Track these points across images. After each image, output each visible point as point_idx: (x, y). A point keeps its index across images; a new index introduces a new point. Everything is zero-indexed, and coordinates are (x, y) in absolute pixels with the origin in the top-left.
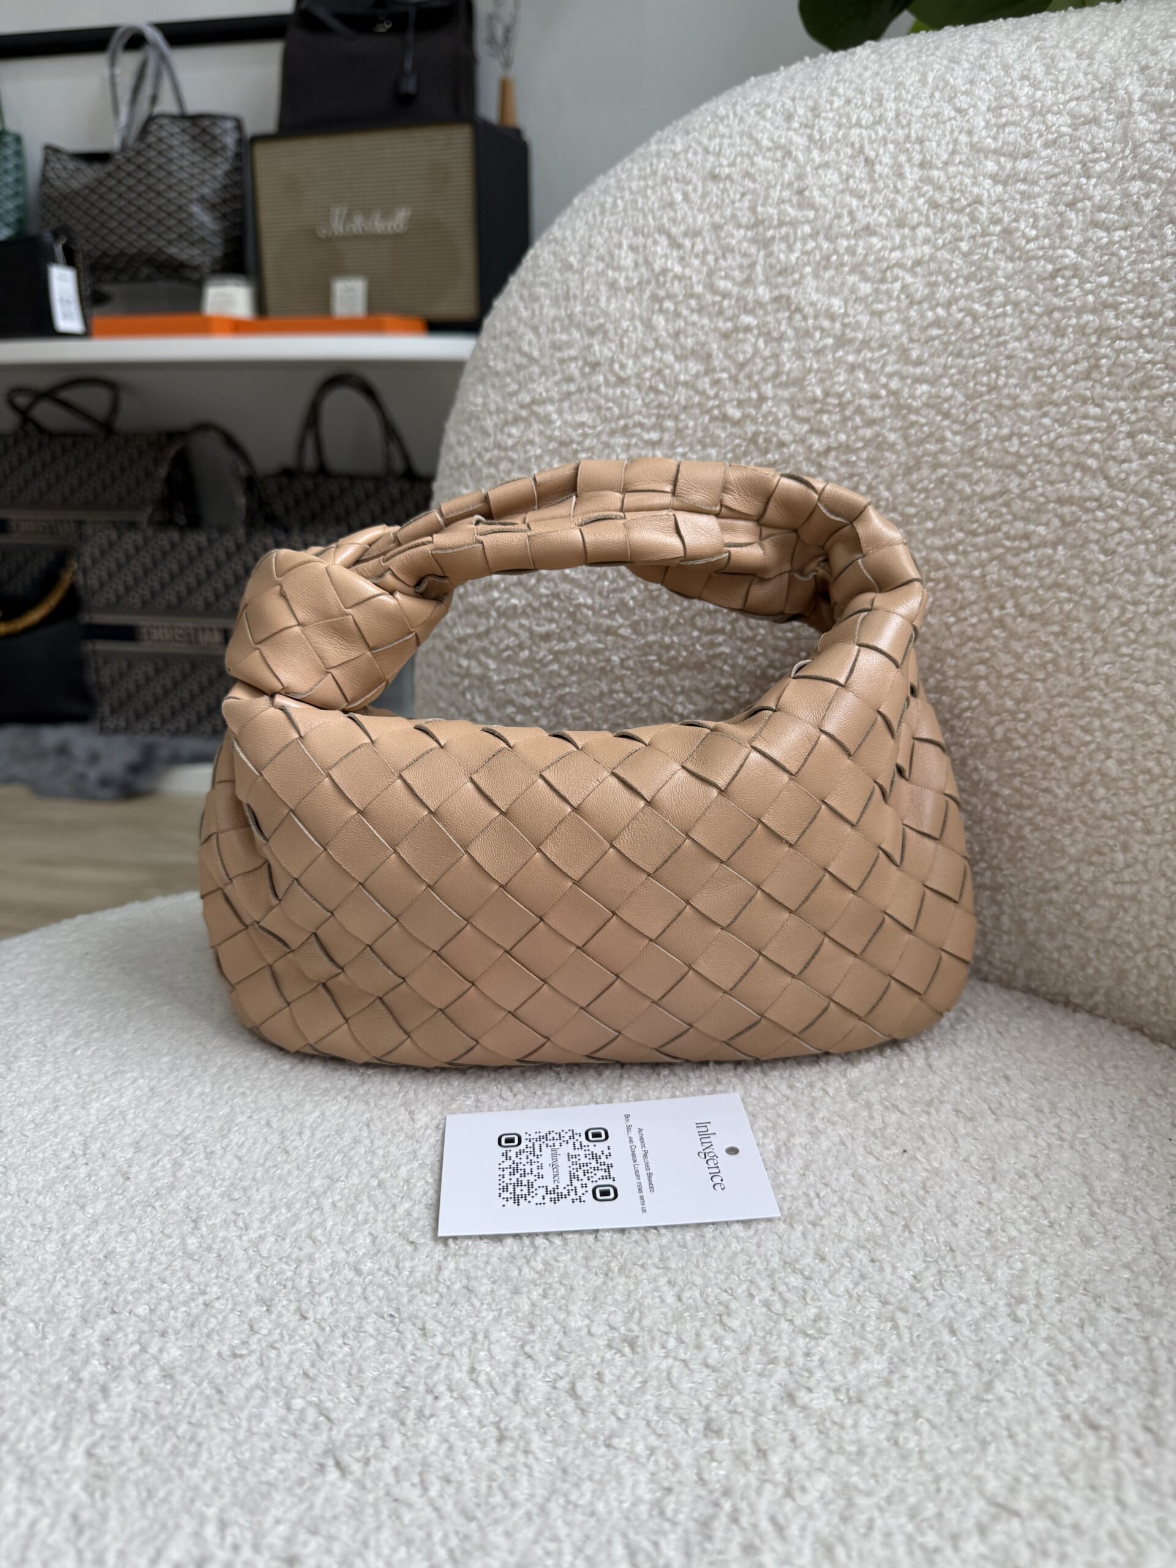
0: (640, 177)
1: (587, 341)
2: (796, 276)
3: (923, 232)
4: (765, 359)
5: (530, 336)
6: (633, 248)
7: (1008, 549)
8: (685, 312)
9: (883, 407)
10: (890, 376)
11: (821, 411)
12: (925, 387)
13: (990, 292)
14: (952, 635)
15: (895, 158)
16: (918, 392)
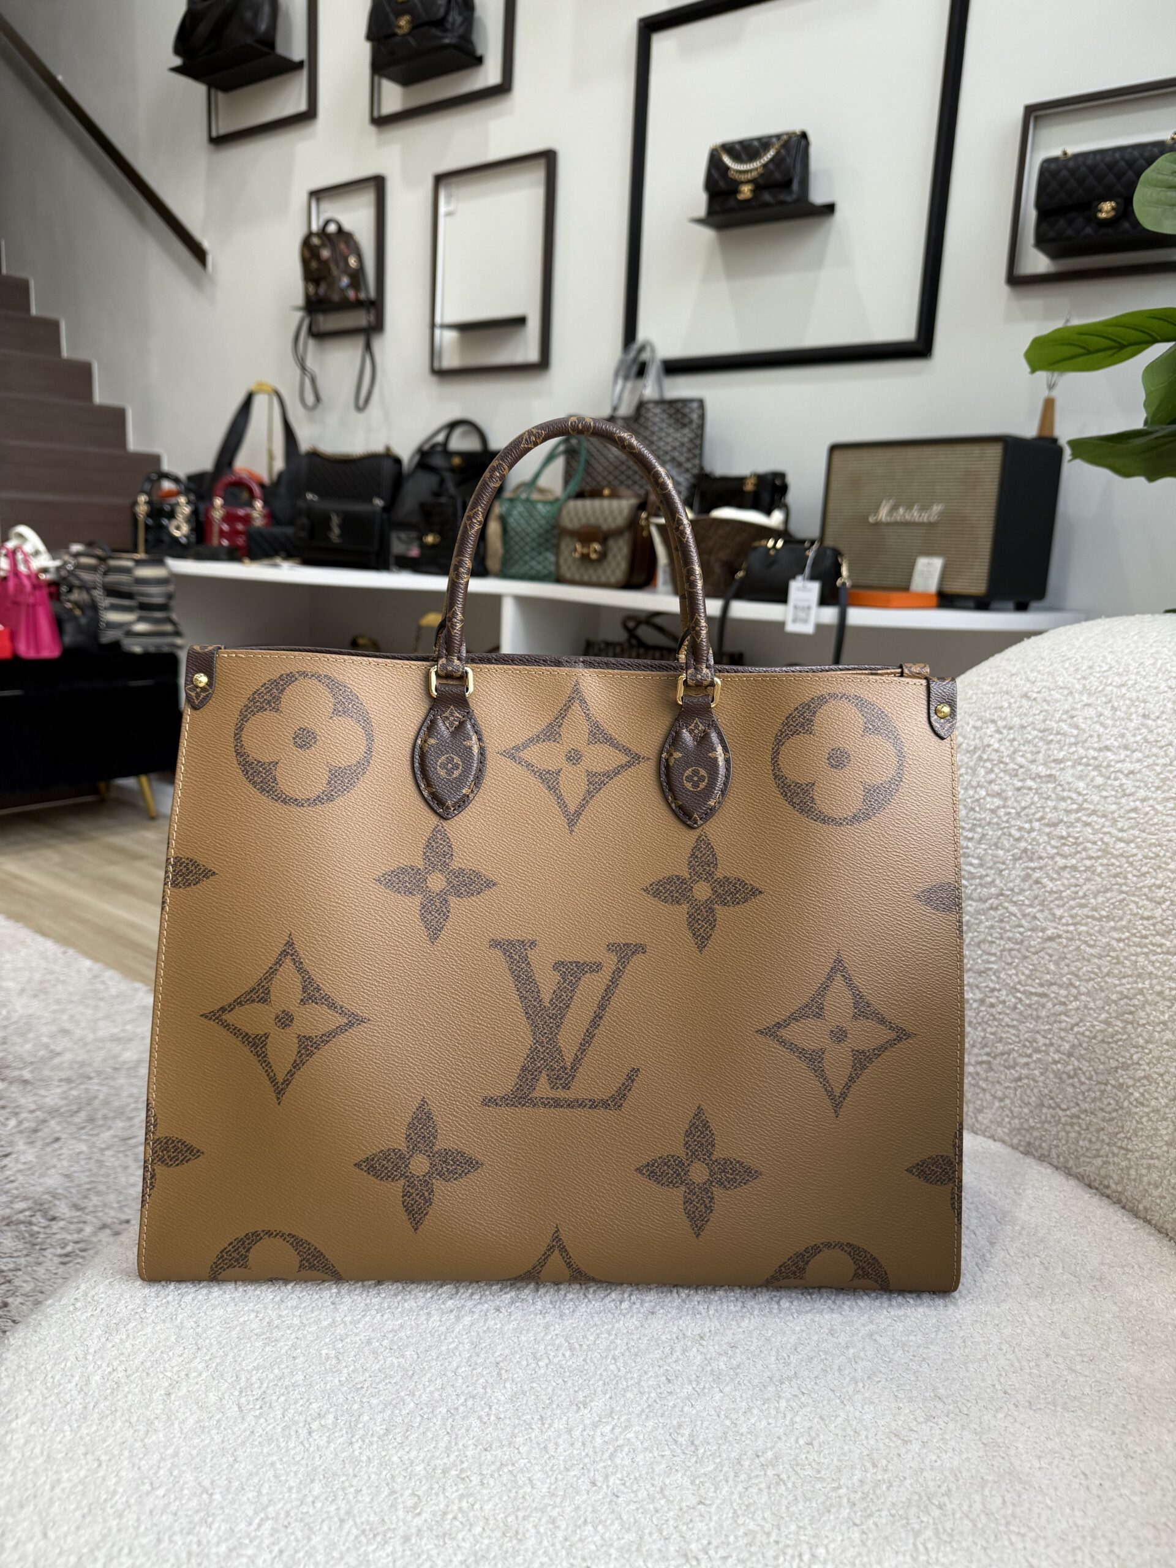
2: (1062, 766)
3: (1138, 755)
4: (1037, 808)
6: (975, 727)
7: (1151, 951)
8: (996, 770)
9: (1099, 850)
10: (1105, 833)
11: (1064, 844)
12: (1122, 845)
14: (1117, 992)
15: (1129, 708)
16: (1118, 847)
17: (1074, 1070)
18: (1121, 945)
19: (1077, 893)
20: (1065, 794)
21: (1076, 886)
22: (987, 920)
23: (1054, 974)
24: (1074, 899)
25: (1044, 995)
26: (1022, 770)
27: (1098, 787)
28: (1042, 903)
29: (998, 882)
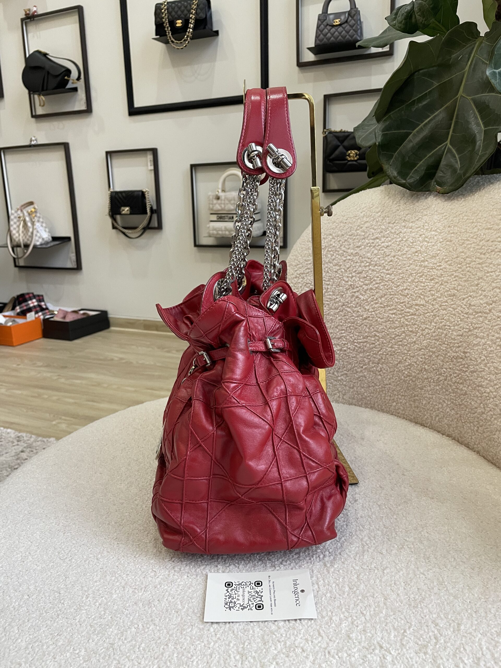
17: (381, 368)
18: (394, 316)
19: (373, 298)
21: (373, 295)
23: (369, 332)
24: (373, 301)
25: (366, 342)
27: (375, 254)
28: (360, 306)
29: (342, 300)
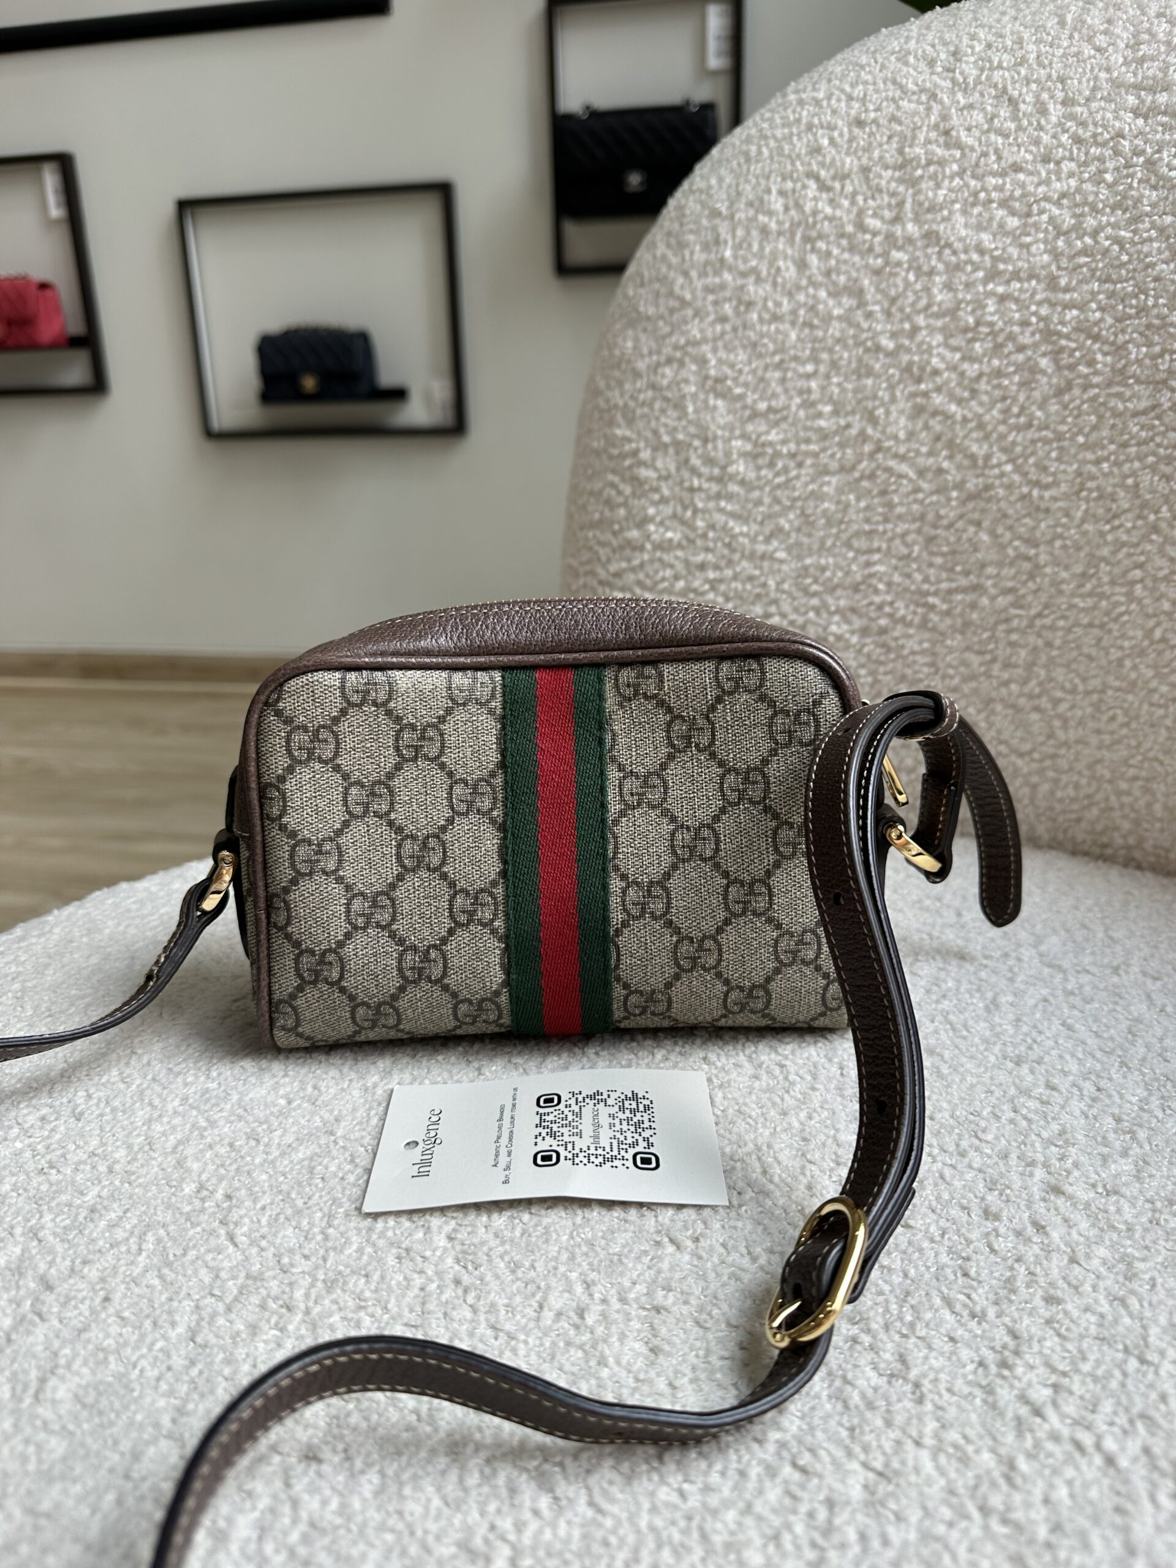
0: (784, 126)
1: (739, 282)
2: (945, 213)
3: (1067, 166)
4: (916, 293)
5: (680, 280)
6: (782, 193)
7: (1160, 459)
8: (836, 251)
9: (1033, 334)
10: (1039, 304)
11: (972, 340)
12: (1075, 312)
13: (1137, 220)
14: (1106, 543)
15: (1037, 96)
16: (1068, 318)
17: (1040, 684)
18: (1105, 466)
20: (963, 257)
21: (1004, 399)
22: (858, 499)
26: (878, 239)
28: (950, 444)
29: (870, 431)
